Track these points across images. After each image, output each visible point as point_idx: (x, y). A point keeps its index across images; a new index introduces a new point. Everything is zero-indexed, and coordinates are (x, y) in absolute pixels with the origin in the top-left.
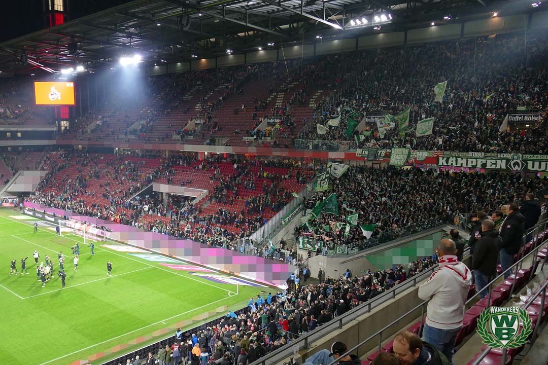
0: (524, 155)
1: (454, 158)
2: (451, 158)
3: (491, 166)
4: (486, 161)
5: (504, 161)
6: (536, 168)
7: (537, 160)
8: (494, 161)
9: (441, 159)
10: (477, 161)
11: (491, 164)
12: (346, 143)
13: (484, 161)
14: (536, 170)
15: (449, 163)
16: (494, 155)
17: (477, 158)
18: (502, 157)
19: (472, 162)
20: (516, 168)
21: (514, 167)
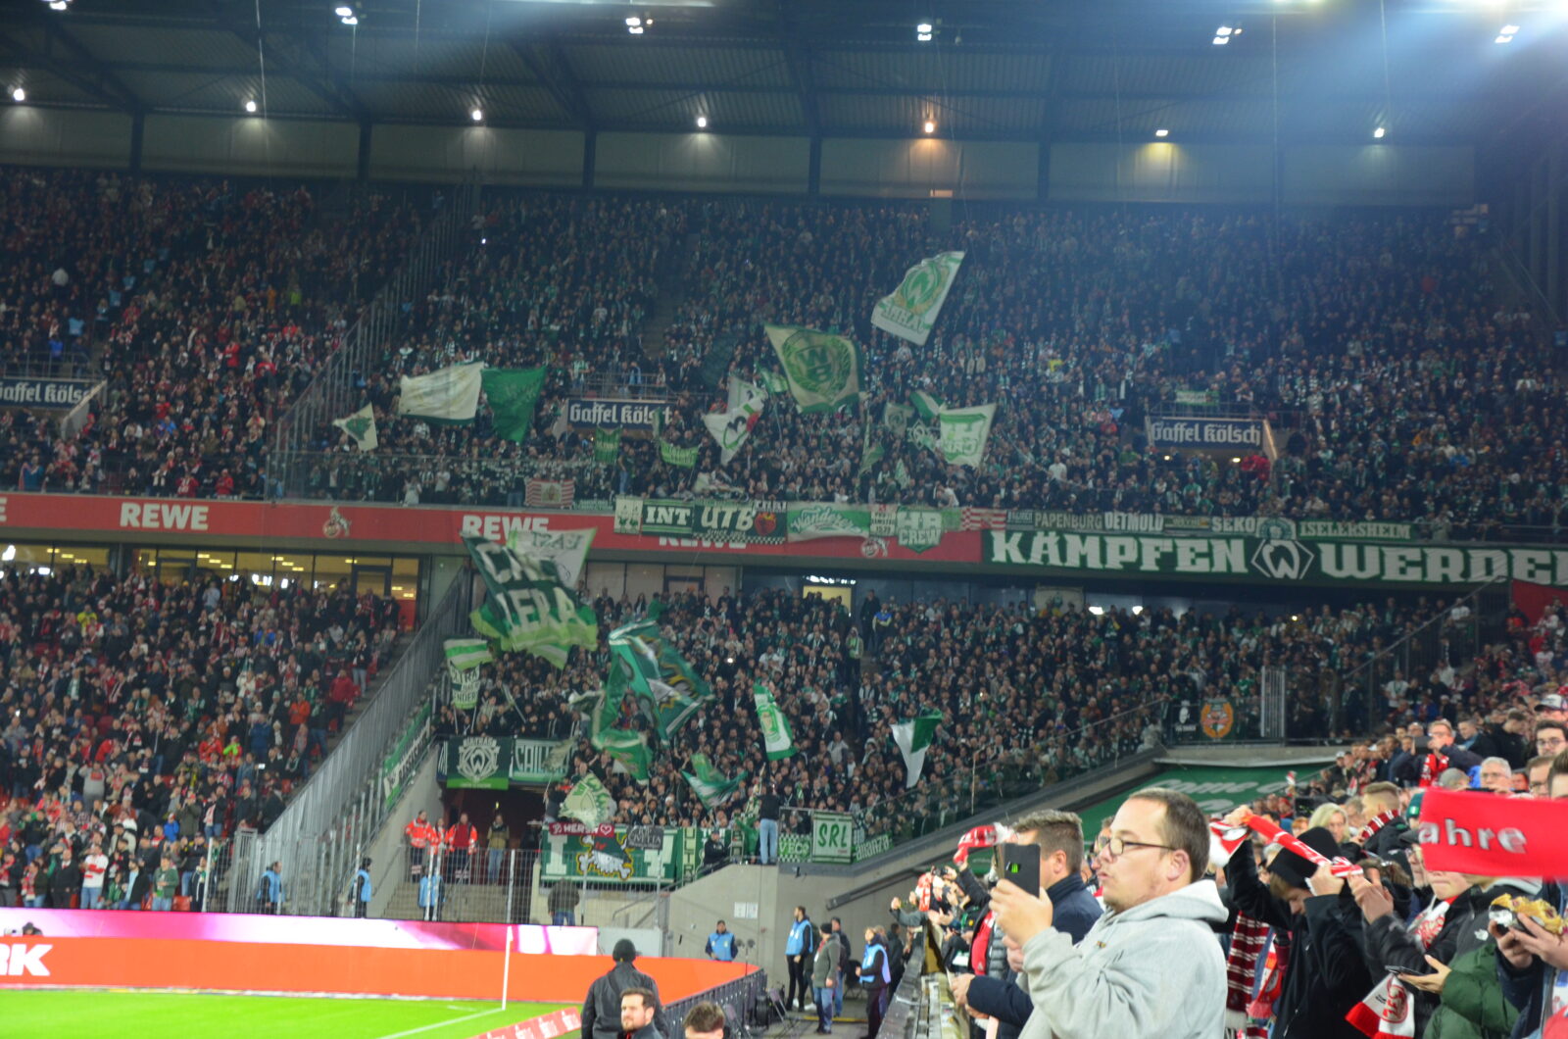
0: (1303, 524)
1: (1052, 534)
2: (1040, 534)
3: (1193, 562)
4: (1175, 547)
5: (1238, 546)
6: (1350, 569)
7: (1349, 541)
8: (1201, 546)
9: (998, 538)
10: (1140, 546)
11: (1193, 555)
12: (560, 469)
13: (1166, 546)
14: (1351, 578)
15: (1033, 554)
16: (1199, 522)
17: (1137, 535)
18: (1228, 529)
19: (1122, 550)
20: (1283, 570)
21: (1276, 566)
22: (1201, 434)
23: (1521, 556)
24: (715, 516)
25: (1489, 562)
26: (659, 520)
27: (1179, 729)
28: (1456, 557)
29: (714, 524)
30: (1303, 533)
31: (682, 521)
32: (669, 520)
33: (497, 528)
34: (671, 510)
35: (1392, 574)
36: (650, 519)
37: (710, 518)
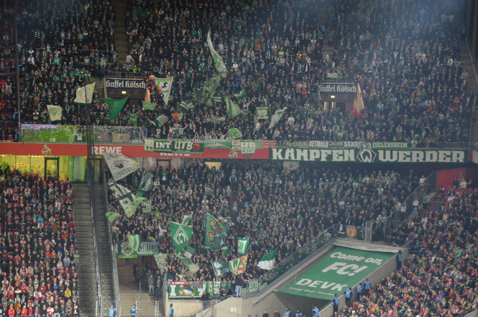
0: (373, 143)
1: (292, 149)
2: (288, 149)
3: (338, 158)
4: (332, 152)
5: (352, 151)
6: (388, 159)
7: (388, 149)
8: (340, 152)
9: (274, 150)
10: (321, 153)
11: (338, 155)
12: (124, 129)
13: (329, 152)
14: (388, 161)
15: (286, 156)
16: (340, 143)
17: (320, 149)
18: (349, 145)
19: (315, 154)
20: (367, 160)
21: (364, 158)
22: (336, 89)
23: (441, 153)
24: (179, 145)
25: (431, 155)
26: (160, 147)
27: (339, 233)
28: (421, 153)
29: (179, 148)
30: (373, 147)
31: (168, 147)
32: (163, 147)
33: (104, 150)
34: (164, 143)
35: (401, 160)
36: (157, 147)
37: (177, 146)
